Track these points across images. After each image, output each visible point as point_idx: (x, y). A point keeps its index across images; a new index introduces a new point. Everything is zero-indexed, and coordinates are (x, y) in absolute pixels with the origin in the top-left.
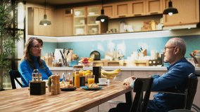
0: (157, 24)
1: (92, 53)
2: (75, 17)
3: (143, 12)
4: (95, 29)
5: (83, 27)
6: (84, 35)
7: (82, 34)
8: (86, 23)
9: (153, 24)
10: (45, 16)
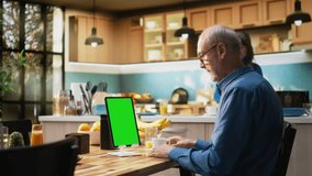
0: (281, 40)
1: (175, 92)
2: (146, 31)
3: (257, 20)
4: (179, 52)
5: (159, 48)
6: (161, 61)
7: (157, 59)
8: (164, 41)
9: (275, 41)
10: (94, 31)
